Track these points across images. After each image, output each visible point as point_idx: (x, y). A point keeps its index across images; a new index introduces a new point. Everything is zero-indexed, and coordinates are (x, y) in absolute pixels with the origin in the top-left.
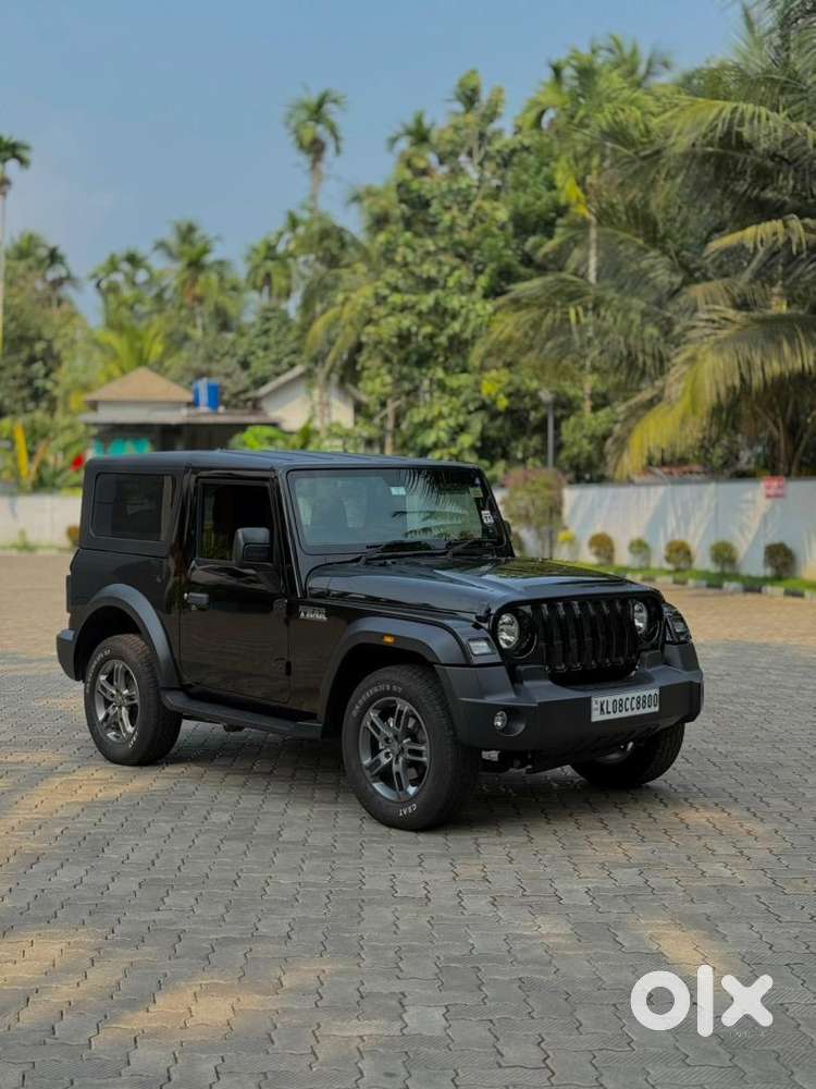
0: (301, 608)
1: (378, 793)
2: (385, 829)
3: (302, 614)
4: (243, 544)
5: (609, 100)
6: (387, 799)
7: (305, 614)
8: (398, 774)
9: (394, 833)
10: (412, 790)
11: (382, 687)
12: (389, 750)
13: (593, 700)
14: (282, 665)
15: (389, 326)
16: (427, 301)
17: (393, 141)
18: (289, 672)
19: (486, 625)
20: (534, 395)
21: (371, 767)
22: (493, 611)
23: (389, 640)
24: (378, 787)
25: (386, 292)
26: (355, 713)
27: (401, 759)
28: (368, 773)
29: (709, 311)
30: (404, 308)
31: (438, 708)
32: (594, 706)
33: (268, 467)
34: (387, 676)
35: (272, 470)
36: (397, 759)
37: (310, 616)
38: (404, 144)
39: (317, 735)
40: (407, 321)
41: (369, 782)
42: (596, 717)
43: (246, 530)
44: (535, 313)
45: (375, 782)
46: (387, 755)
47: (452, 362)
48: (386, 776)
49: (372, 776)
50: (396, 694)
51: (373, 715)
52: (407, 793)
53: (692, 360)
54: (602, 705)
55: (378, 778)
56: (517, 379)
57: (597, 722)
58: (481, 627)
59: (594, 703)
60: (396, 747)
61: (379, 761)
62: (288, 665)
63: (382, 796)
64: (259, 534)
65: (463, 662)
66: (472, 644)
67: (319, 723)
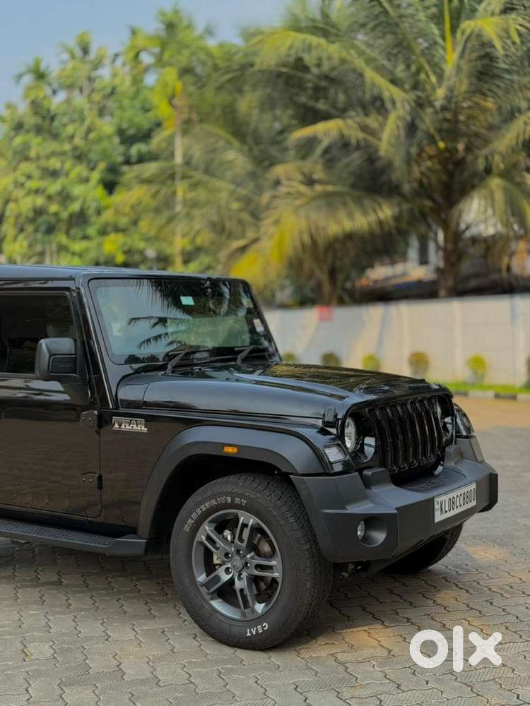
0: (114, 419)
1: (217, 611)
2: (228, 651)
3: (116, 426)
4: (47, 356)
5: (187, 47)
6: (229, 618)
7: (120, 425)
8: (242, 590)
9: (242, 654)
10: (260, 608)
11: (222, 500)
12: (229, 565)
13: (438, 500)
14: (93, 479)
15: (27, 204)
16: (54, 187)
17: (20, 77)
18: (100, 487)
19: (333, 431)
20: (142, 252)
21: (207, 585)
22: (340, 416)
23: (229, 450)
24: (217, 604)
25: (22, 179)
26: (187, 528)
27: (244, 575)
28: (204, 590)
29: (288, 186)
30: (37, 192)
31: (292, 520)
32: (437, 506)
33: (68, 276)
34: (228, 488)
35: (71, 279)
36: (240, 575)
37: (126, 427)
38: (28, 80)
39: (139, 551)
40: (40, 201)
41: (205, 600)
42: (439, 517)
43: (48, 340)
44: (154, 188)
45: (212, 599)
46: (227, 571)
47: (73, 231)
48: (226, 592)
49: (209, 594)
50: (240, 507)
51: (207, 528)
52: (253, 611)
53: (277, 222)
54: (441, 505)
55: (215, 595)
56: (129, 241)
57: (438, 522)
58: (329, 433)
59: (436, 503)
60: (238, 562)
61: (218, 578)
62: (100, 478)
63: (221, 614)
64: (65, 345)
65: (322, 471)
66: (327, 451)
67: (142, 538)
